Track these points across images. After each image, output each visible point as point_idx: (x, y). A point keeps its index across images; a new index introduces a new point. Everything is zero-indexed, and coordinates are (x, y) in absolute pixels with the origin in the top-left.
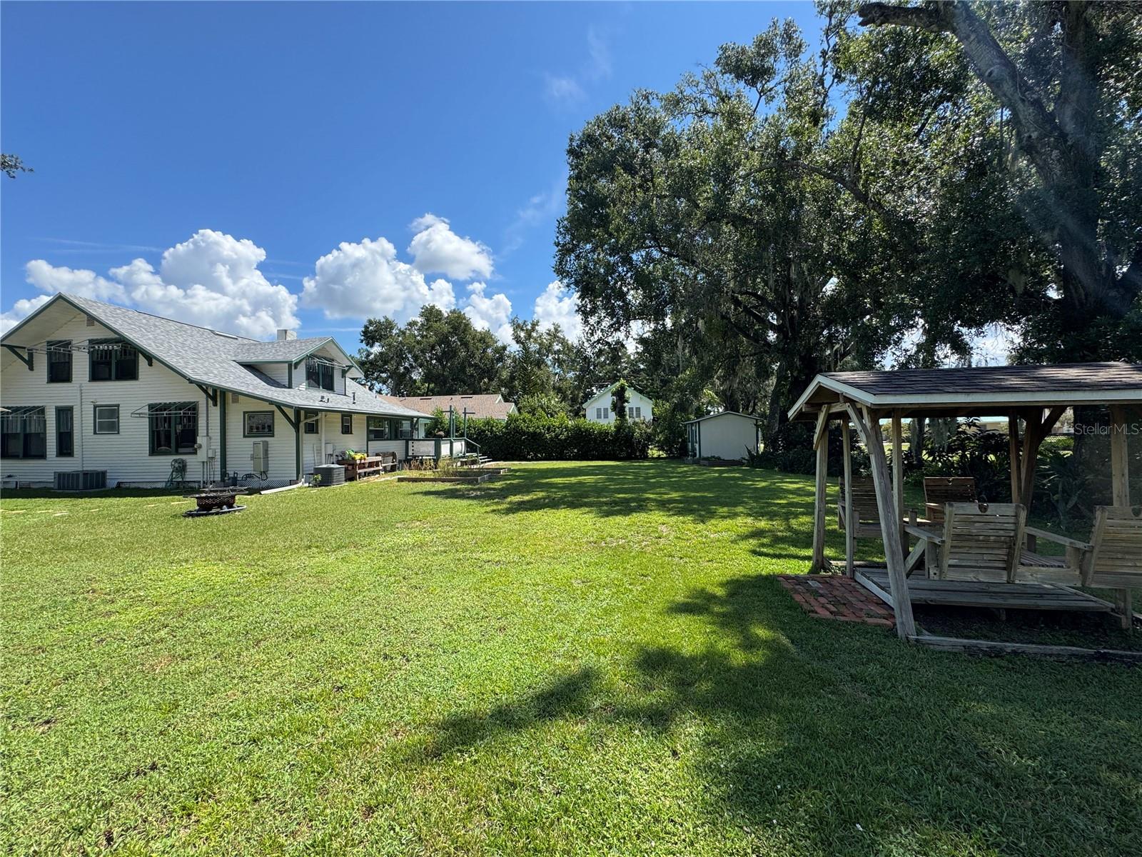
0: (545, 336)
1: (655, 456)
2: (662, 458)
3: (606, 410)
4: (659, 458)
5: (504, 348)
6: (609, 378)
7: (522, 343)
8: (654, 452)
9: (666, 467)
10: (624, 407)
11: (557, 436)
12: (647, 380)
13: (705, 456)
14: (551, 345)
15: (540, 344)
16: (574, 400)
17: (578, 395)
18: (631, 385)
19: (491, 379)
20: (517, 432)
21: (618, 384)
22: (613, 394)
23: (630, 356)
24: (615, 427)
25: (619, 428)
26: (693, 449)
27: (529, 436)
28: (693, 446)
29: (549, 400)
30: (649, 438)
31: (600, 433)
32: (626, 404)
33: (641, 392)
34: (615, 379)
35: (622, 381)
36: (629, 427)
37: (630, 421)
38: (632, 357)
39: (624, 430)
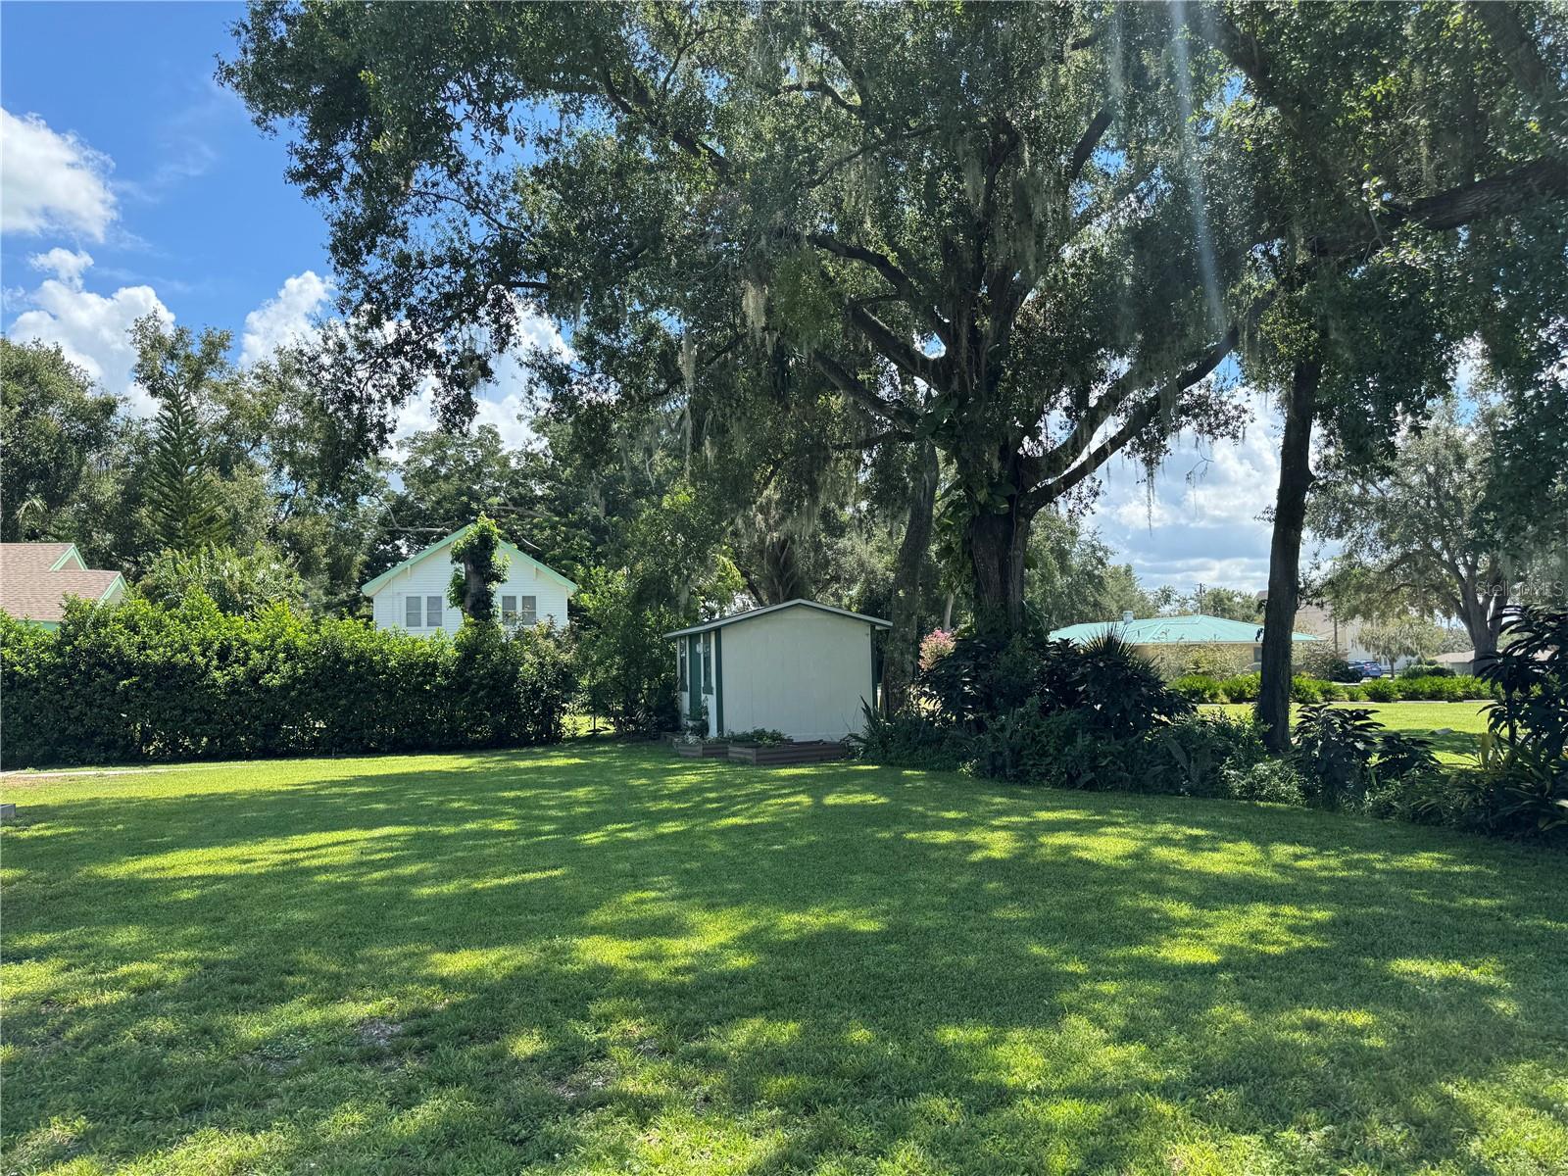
0: (250, 383)
1: (583, 732)
2: (605, 740)
3: (434, 602)
4: (594, 738)
5: (108, 407)
6: (447, 518)
7: (169, 395)
8: (578, 722)
9: (625, 770)
10: (489, 595)
11: (254, 677)
12: (553, 527)
13: (738, 730)
14: (269, 409)
15: (231, 405)
16: (338, 572)
17: (350, 558)
18: (511, 537)
19: (55, 501)
20: (103, 665)
21: (471, 530)
22: (457, 557)
23: (506, 459)
24: (459, 647)
25: (470, 652)
26: (699, 712)
27: (145, 677)
28: (695, 700)
29: (250, 567)
30: (565, 680)
31: (408, 667)
32: (494, 586)
33: (538, 556)
34: (465, 516)
35: (484, 521)
36: (504, 648)
37: (506, 631)
38: (513, 463)
39: (487, 655)
